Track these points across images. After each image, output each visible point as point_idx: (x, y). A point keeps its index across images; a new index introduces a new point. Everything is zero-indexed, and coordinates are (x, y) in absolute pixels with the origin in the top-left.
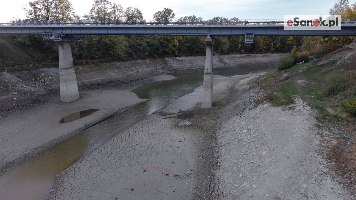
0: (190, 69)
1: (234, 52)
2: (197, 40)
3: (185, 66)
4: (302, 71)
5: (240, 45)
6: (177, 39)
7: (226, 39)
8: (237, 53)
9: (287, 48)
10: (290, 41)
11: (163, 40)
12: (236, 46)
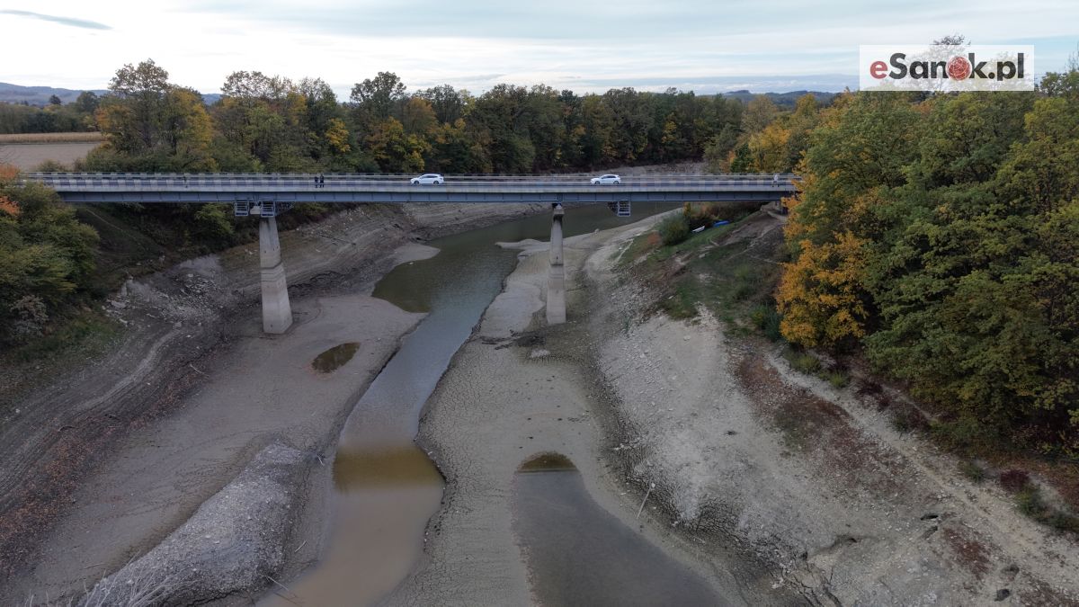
0: (457, 222)
1: (546, 169)
2: (464, 150)
3: (446, 217)
4: (703, 255)
5: (558, 153)
6: (418, 150)
7: (528, 142)
8: (553, 172)
9: (664, 152)
10: (669, 136)
11: (387, 155)
12: (551, 156)
